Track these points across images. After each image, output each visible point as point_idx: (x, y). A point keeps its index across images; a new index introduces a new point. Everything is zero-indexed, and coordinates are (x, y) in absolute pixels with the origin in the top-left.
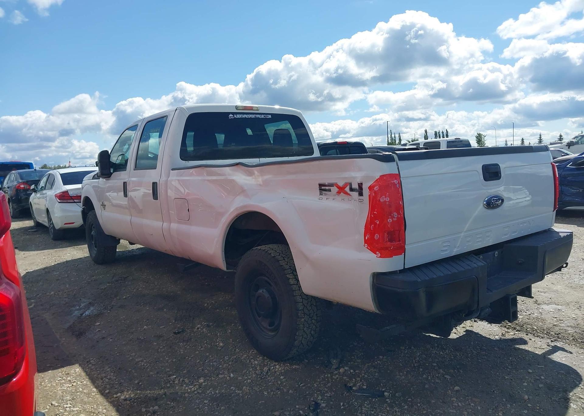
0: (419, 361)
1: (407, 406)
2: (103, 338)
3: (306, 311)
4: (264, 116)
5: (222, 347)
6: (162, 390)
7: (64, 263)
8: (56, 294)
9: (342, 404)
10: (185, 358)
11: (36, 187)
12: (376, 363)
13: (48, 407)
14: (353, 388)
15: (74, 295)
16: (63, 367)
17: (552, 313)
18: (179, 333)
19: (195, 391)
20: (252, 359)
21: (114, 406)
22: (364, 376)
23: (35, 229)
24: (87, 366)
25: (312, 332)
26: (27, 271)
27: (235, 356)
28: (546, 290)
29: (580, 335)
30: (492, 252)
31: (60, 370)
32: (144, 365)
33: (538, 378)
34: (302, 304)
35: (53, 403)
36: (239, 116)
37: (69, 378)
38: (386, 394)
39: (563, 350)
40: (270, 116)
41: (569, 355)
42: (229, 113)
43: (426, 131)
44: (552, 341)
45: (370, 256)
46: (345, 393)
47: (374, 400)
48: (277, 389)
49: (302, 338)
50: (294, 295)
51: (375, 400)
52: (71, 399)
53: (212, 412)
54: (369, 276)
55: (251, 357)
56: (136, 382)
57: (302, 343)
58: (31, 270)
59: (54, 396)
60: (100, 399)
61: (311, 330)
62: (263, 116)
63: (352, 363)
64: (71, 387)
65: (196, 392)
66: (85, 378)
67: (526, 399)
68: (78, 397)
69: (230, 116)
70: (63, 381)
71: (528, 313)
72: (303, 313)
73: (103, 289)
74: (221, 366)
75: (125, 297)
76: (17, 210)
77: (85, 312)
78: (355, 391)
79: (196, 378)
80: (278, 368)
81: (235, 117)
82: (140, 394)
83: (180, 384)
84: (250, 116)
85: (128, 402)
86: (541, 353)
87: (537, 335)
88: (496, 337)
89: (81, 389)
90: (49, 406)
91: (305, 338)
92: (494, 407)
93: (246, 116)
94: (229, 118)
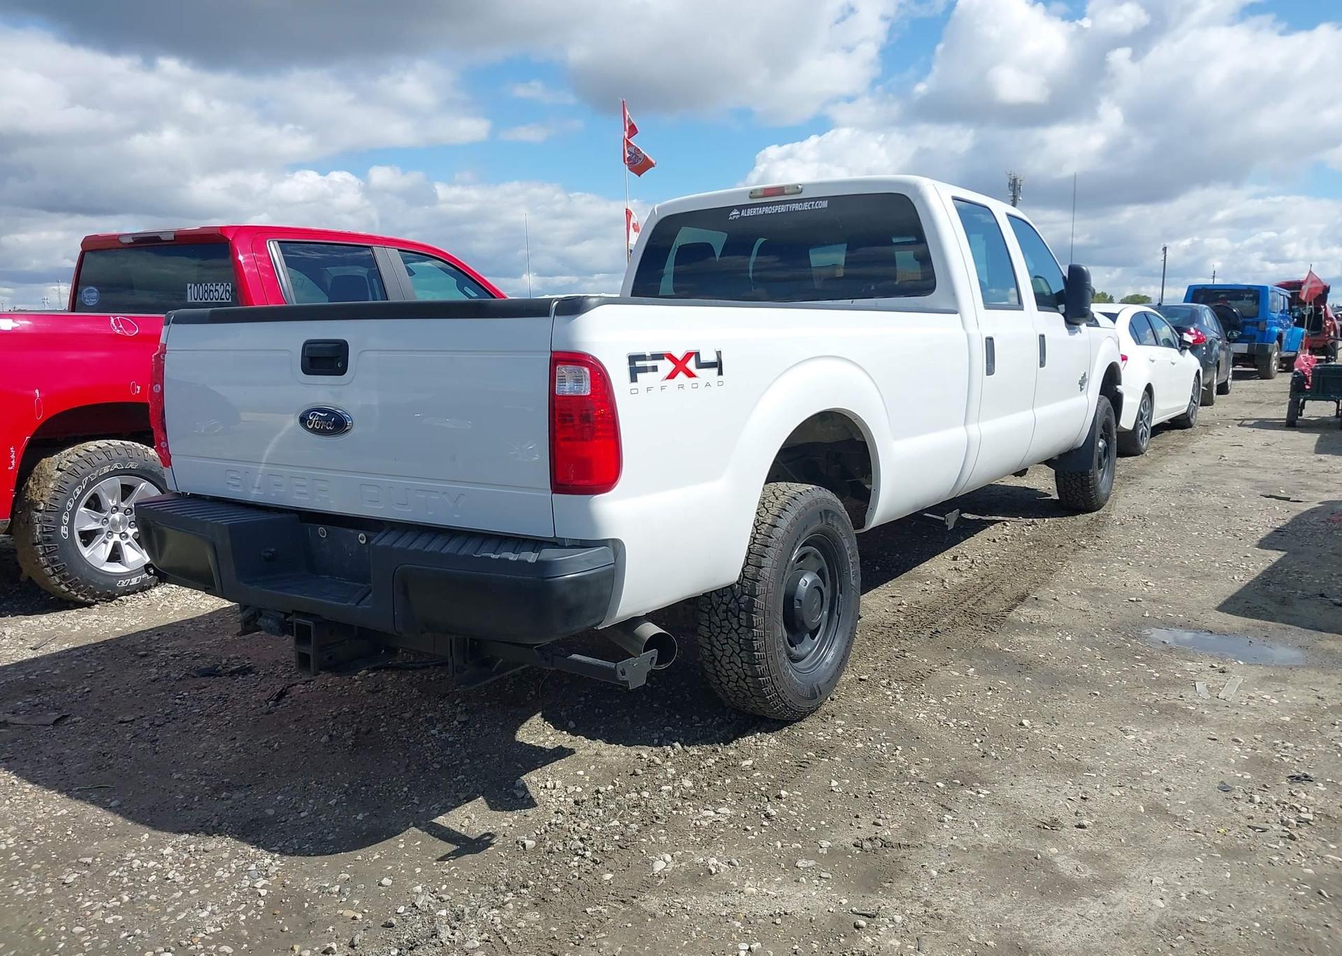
4: (811, 205)
36: (751, 212)
40: (825, 204)
42: (732, 208)
62: (806, 206)
69: (734, 213)
81: (742, 214)
84: (774, 209)
93: (767, 210)
94: (730, 218)
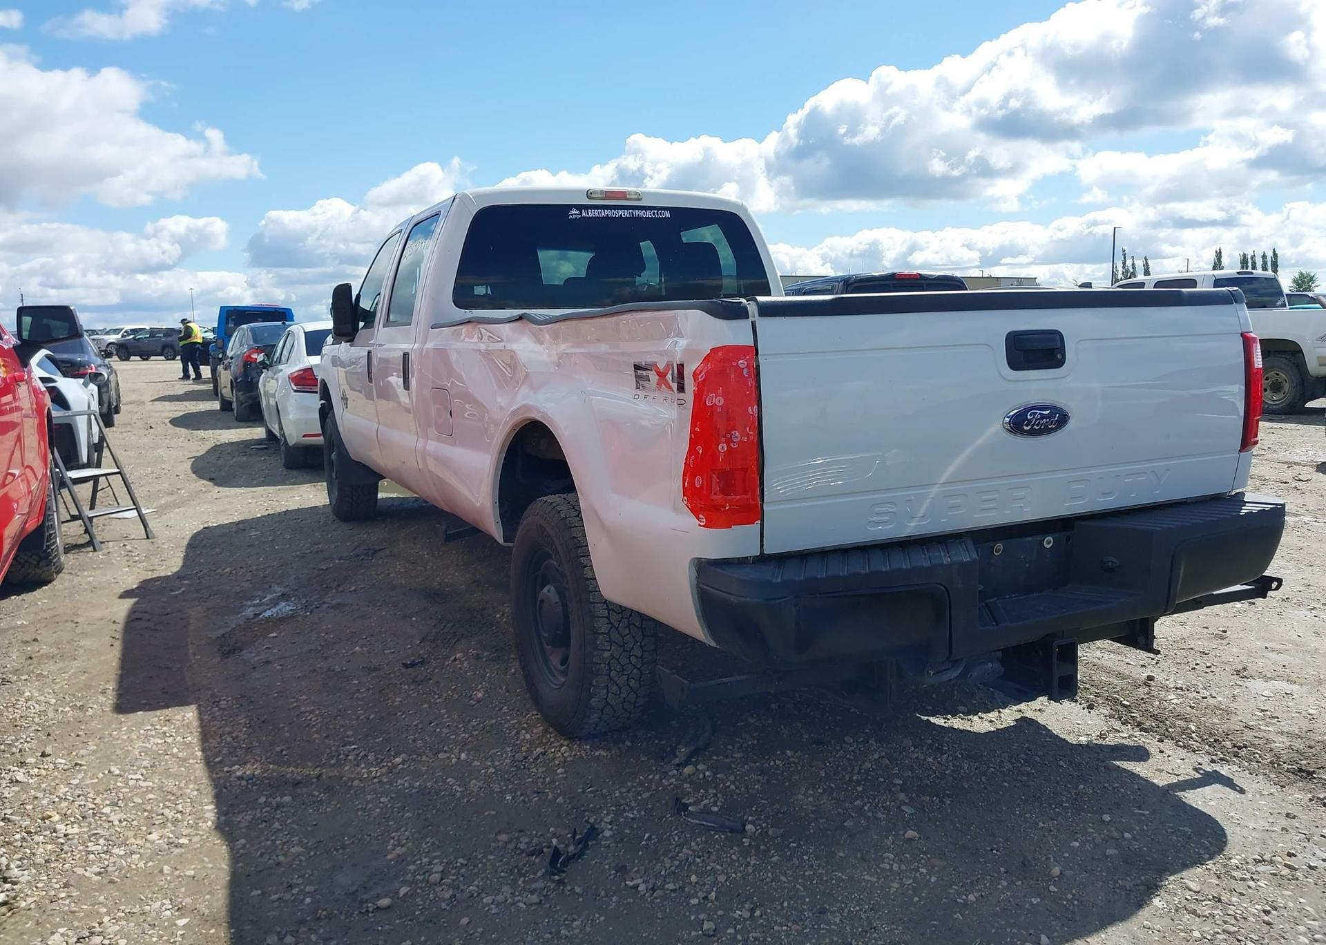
0: (867, 771)
1: (780, 856)
2: (268, 662)
3: (615, 636)
4: (654, 213)
5: (479, 701)
6: (318, 769)
7: (280, 514)
8: (234, 572)
9: (647, 835)
10: (396, 714)
11: (268, 359)
12: (772, 763)
13: (101, 775)
14: (690, 808)
15: (265, 577)
16: (168, 708)
17: (1265, 698)
18: (413, 665)
19: (375, 778)
20: (524, 729)
21: (216, 787)
22: (729, 787)
23: (265, 444)
24: (210, 710)
25: (632, 683)
26: (206, 526)
27: (494, 721)
28: (1289, 646)
29: (1298, 755)
30: (1038, 538)
31: (158, 713)
32: (311, 720)
33: (1116, 834)
34: (607, 621)
35: (112, 769)
36: (592, 213)
37: (165, 728)
38: (749, 827)
39: (1228, 783)
40: (667, 214)
41: (1234, 795)
42: (570, 207)
43: (1220, 252)
44: (1213, 761)
45: (689, 522)
46: (668, 816)
47: (717, 836)
48: (535, 792)
49: (608, 693)
50: (591, 600)
51: (720, 837)
52: (149, 765)
53: (384, 820)
54: (687, 565)
55: (525, 725)
56: (278, 749)
57: (608, 703)
58: (215, 525)
59: (123, 756)
60: (200, 770)
61: (628, 678)
62: (649, 214)
63: (721, 757)
64: (161, 744)
65: (376, 780)
66: (194, 730)
67: (1054, 875)
68: (163, 763)
70: (153, 733)
71: (1204, 693)
72: (608, 639)
73: (323, 570)
74: (453, 737)
75: (353, 588)
76: (245, 405)
77: (265, 611)
78: (692, 815)
79: (392, 753)
80: (564, 751)
81: (583, 214)
82: (273, 770)
83: (355, 763)
84: (619, 213)
85: (244, 783)
86: (1166, 783)
87: (1183, 743)
88: (1081, 738)
89: (175, 750)
90: (104, 774)
91: (616, 695)
92: (969, 881)
93: (609, 213)
94: (570, 217)
